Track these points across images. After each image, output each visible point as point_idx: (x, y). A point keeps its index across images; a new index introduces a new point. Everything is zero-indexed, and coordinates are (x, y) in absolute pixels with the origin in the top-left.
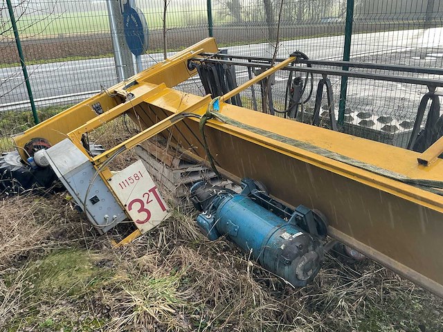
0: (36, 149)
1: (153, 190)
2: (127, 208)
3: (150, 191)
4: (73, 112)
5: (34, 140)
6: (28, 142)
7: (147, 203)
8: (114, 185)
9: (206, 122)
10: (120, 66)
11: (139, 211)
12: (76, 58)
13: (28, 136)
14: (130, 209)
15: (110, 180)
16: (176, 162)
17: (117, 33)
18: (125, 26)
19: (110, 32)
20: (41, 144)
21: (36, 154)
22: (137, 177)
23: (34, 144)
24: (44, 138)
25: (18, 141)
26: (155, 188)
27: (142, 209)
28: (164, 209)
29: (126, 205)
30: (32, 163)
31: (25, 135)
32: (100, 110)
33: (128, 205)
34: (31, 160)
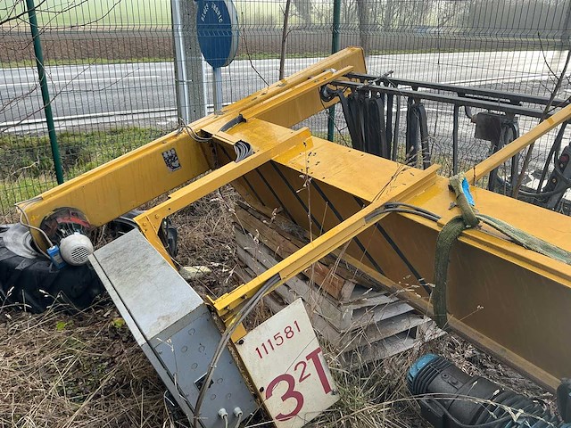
0: (63, 232)
1: (314, 356)
2: (263, 395)
3: (308, 358)
4: (130, 164)
5: (59, 211)
6: (48, 215)
7: (300, 381)
8: (246, 352)
9: (461, 235)
10: (183, 81)
11: (284, 398)
12: (99, 60)
13: (49, 204)
14: (269, 395)
15: (241, 342)
16: (348, 289)
17: (183, 30)
18: (199, 20)
19: (170, 27)
20: (73, 220)
21: (63, 241)
22: (289, 332)
23: (60, 221)
24: (77, 208)
25: (31, 213)
26: (318, 350)
27: (291, 393)
28: (327, 389)
29: (262, 389)
30: (56, 258)
31: (43, 203)
32: (174, 161)
33: (265, 389)
34: (55, 253)
